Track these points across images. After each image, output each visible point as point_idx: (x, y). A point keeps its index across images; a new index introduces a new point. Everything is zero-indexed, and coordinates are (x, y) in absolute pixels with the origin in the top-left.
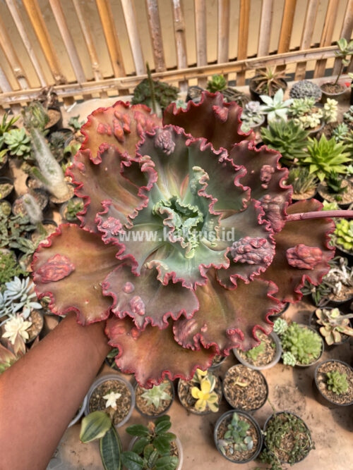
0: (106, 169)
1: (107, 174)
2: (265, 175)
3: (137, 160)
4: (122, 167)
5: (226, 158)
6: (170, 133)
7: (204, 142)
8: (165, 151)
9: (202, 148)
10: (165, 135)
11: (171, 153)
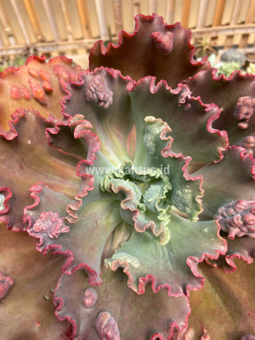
0: (29, 142)
1: (31, 149)
2: (245, 110)
3: (66, 123)
4: (48, 136)
5: (189, 97)
6: (104, 79)
7: (154, 81)
8: (102, 104)
9: (153, 90)
10: (98, 82)
11: (110, 106)
